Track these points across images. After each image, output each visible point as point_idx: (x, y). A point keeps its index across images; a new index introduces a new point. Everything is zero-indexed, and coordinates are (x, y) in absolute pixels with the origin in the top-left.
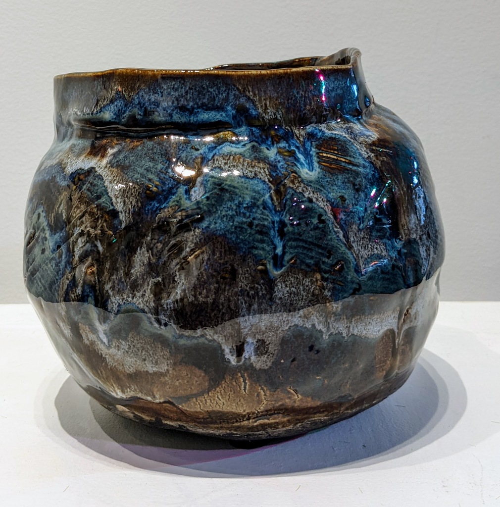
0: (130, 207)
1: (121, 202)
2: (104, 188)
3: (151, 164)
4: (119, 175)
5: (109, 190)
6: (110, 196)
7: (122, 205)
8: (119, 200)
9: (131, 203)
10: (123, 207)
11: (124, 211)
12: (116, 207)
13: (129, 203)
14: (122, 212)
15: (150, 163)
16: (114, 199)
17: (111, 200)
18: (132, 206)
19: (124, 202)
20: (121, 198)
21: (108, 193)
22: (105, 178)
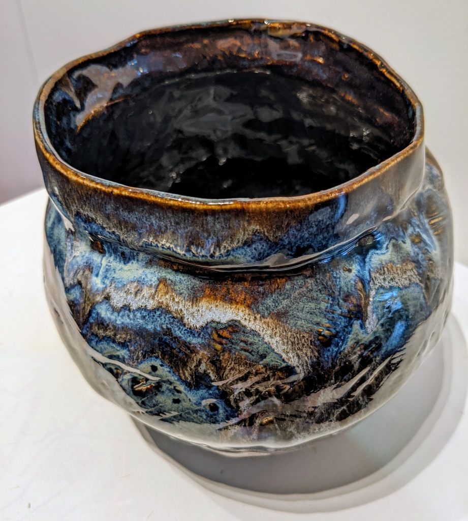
0: (306, 359)
1: (294, 357)
2: (266, 346)
3: (313, 305)
4: (278, 326)
5: (274, 347)
6: (278, 352)
7: (297, 360)
8: (290, 355)
9: (306, 355)
10: (298, 361)
11: (300, 365)
12: (290, 363)
13: (304, 355)
14: (298, 367)
15: (310, 304)
16: (284, 356)
17: (281, 357)
18: (308, 357)
19: (298, 355)
20: (293, 352)
21: (274, 350)
22: (261, 333)
